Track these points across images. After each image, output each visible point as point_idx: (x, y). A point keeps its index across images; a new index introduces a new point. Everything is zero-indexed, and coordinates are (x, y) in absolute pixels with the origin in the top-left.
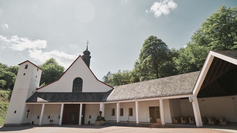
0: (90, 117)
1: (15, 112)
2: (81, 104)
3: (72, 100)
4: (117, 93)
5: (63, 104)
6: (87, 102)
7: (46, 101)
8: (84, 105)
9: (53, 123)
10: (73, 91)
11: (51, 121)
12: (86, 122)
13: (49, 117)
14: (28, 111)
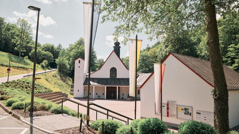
0: (123, 95)
1: (78, 91)
2: (117, 87)
3: (111, 84)
4: (141, 80)
5: (106, 86)
6: (121, 85)
7: (99, 85)
8: (119, 87)
9: (100, 97)
10: (110, 77)
11: (99, 96)
12: (121, 97)
13: (97, 94)
14: (85, 90)
